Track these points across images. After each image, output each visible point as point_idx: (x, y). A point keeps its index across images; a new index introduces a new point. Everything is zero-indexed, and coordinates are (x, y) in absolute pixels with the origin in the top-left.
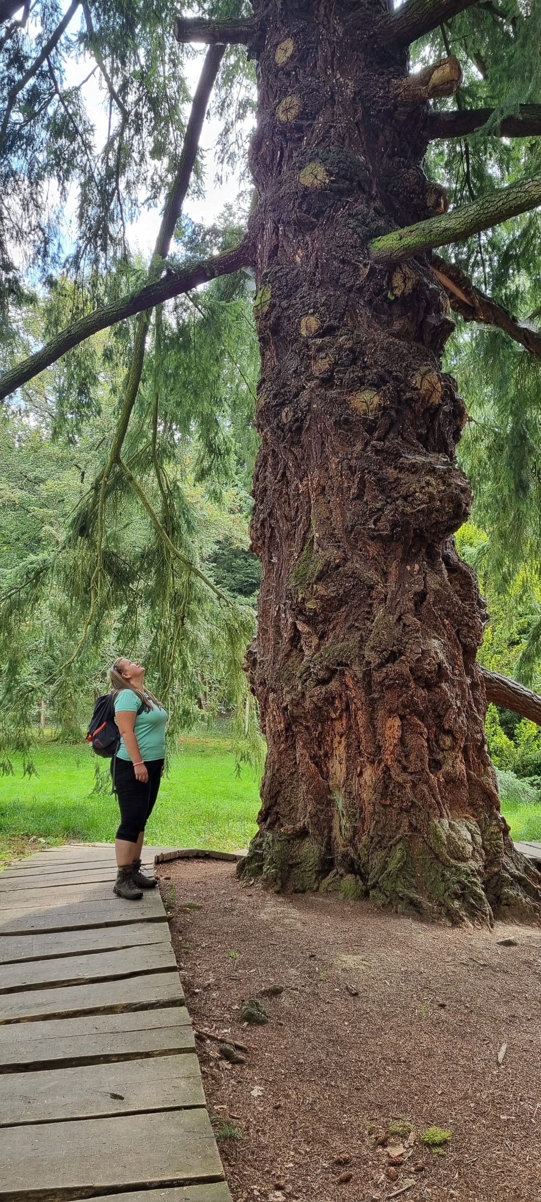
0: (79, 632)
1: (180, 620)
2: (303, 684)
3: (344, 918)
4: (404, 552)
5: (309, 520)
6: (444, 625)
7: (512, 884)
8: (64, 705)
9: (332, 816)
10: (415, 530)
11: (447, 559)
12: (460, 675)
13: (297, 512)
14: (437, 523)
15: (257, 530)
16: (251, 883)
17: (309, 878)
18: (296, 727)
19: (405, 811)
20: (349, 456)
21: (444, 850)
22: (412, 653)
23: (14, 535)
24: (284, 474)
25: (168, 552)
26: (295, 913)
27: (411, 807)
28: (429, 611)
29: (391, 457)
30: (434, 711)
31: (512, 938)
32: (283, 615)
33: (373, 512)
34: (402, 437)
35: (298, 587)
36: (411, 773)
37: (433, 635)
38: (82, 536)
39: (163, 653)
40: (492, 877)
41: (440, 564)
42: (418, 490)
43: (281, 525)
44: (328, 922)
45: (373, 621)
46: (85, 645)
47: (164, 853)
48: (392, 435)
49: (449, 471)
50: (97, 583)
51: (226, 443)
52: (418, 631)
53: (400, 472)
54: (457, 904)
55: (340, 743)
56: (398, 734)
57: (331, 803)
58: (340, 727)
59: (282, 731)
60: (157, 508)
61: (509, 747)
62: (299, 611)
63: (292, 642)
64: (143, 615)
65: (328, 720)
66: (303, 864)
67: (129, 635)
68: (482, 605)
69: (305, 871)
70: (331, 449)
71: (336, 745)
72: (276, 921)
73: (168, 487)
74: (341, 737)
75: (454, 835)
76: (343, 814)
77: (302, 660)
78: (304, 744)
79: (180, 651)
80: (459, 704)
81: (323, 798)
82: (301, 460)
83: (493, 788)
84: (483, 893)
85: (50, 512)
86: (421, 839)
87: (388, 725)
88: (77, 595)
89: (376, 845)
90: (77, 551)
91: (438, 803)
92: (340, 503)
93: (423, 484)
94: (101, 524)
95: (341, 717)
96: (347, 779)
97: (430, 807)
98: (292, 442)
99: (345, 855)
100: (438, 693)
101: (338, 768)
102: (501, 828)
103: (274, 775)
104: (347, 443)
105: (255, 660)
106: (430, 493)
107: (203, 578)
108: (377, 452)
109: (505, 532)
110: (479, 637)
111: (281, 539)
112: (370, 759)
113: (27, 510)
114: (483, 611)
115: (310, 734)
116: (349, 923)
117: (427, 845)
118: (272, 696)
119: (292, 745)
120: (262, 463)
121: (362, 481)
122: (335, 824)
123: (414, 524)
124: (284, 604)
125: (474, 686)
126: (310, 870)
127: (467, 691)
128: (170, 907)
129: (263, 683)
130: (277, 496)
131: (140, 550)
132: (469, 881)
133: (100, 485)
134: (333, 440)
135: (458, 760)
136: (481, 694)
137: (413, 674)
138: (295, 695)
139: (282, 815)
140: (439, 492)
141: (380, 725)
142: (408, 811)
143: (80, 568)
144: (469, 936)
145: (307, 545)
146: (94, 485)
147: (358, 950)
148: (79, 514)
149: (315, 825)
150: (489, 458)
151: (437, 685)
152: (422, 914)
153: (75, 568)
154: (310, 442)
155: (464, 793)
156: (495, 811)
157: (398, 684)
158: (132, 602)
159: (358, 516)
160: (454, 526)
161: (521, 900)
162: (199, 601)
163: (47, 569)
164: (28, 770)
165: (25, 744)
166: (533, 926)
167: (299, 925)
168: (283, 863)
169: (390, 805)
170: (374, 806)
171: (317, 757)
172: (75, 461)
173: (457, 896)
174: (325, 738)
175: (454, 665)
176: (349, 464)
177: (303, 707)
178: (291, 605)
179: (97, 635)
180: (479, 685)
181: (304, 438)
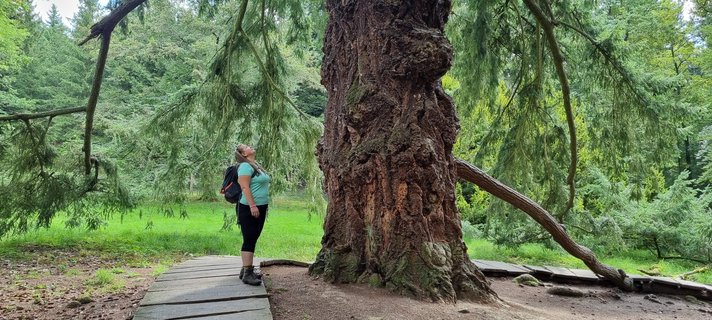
0: (215, 133)
1: (277, 127)
2: (350, 163)
3: (371, 297)
4: (412, 87)
5: (356, 65)
6: (434, 131)
7: (467, 280)
8: (205, 176)
9: (365, 240)
10: (419, 73)
11: (437, 92)
12: (443, 160)
13: (349, 61)
14: (433, 70)
15: (325, 71)
16: (317, 277)
17: (351, 275)
18: (346, 188)
19: (408, 237)
20: (382, 28)
21: (430, 260)
22: (416, 146)
23: (175, 75)
24: (342, 38)
25: (270, 86)
26: (342, 294)
27: (412, 235)
28: (426, 122)
29: (407, 29)
30: (427, 180)
31: (466, 309)
32: (340, 122)
33: (395, 62)
34: (413, 18)
35: (349, 106)
36: (412, 216)
37: (427, 136)
38: (218, 75)
39: (266, 147)
40: (456, 276)
41: (433, 95)
42: (422, 49)
43: (340, 68)
44: (361, 299)
45: (393, 127)
46: (218, 141)
47: (266, 261)
48: (407, 16)
49: (441, 39)
50: (226, 104)
51: (306, 22)
52: (419, 133)
53: (412, 38)
54: (436, 290)
55: (371, 197)
56: (405, 193)
57: (365, 232)
58: (372, 188)
59: (337, 190)
60: (264, 60)
61: (467, 207)
62: (349, 120)
63: (345, 138)
64: (254, 125)
65: (364, 184)
66: (348, 267)
67: (246, 136)
68: (457, 120)
69: (349, 271)
70: (371, 23)
71: (369, 199)
72: (331, 298)
73: (270, 47)
74: (372, 194)
75: (436, 251)
76: (372, 239)
77: (350, 149)
78: (350, 198)
79: (276, 146)
80: (441, 177)
81: (361, 229)
82: (353, 29)
83: (459, 225)
84: (451, 284)
85: (197, 61)
86: (417, 254)
87: (400, 188)
88: (214, 110)
89: (391, 256)
90: (214, 84)
91: (427, 233)
92: (375, 56)
93: (425, 46)
94: (229, 68)
95: (372, 183)
96: (375, 219)
97: (423, 235)
98: (348, 18)
99: (373, 262)
100: (429, 170)
101: (369, 213)
102: (462, 248)
103: (332, 216)
104: (381, 20)
105: (322, 149)
106: (429, 52)
107: (291, 102)
108: (399, 26)
109: (470, 81)
110: (454, 138)
111: (339, 77)
112: (389, 207)
113: (183, 60)
114: (457, 124)
115: (354, 193)
116: (373, 300)
117: (420, 257)
118: (332, 170)
119: (343, 199)
120: (329, 31)
121: (389, 43)
122: (367, 245)
123: (419, 70)
124: (341, 116)
125: (450, 167)
126: (352, 271)
127: (446, 169)
128: (269, 290)
129: (327, 163)
130: (338, 51)
131: (253, 85)
132: (443, 278)
133: (229, 43)
134: (372, 18)
135: (440, 209)
136: (454, 172)
137: (415, 158)
138: (346, 169)
139: (336, 239)
140: (434, 51)
141: (395, 188)
142: (409, 238)
143: (216, 94)
144: (442, 308)
145: (355, 81)
146: (225, 43)
147: (379, 314)
148: (216, 61)
149: (356, 245)
150: (463, 36)
151: (429, 165)
152: (416, 295)
153: (213, 94)
154: (359, 18)
155: (442, 228)
156: (459, 238)
157: (406, 164)
158: (248, 116)
159: (386, 64)
160: (442, 72)
161: (472, 289)
162: (288, 116)
163: (195, 94)
164: (183, 214)
165: (182, 199)
166: (478, 303)
167: (345, 301)
168: (336, 267)
169: (400, 234)
170: (390, 234)
171: (358, 206)
172: (213, 31)
173: (436, 286)
174: (362, 195)
175: (439, 154)
176: (381, 32)
177: (350, 177)
178: (345, 116)
179: (226, 135)
180: (453, 166)
181: (355, 16)
